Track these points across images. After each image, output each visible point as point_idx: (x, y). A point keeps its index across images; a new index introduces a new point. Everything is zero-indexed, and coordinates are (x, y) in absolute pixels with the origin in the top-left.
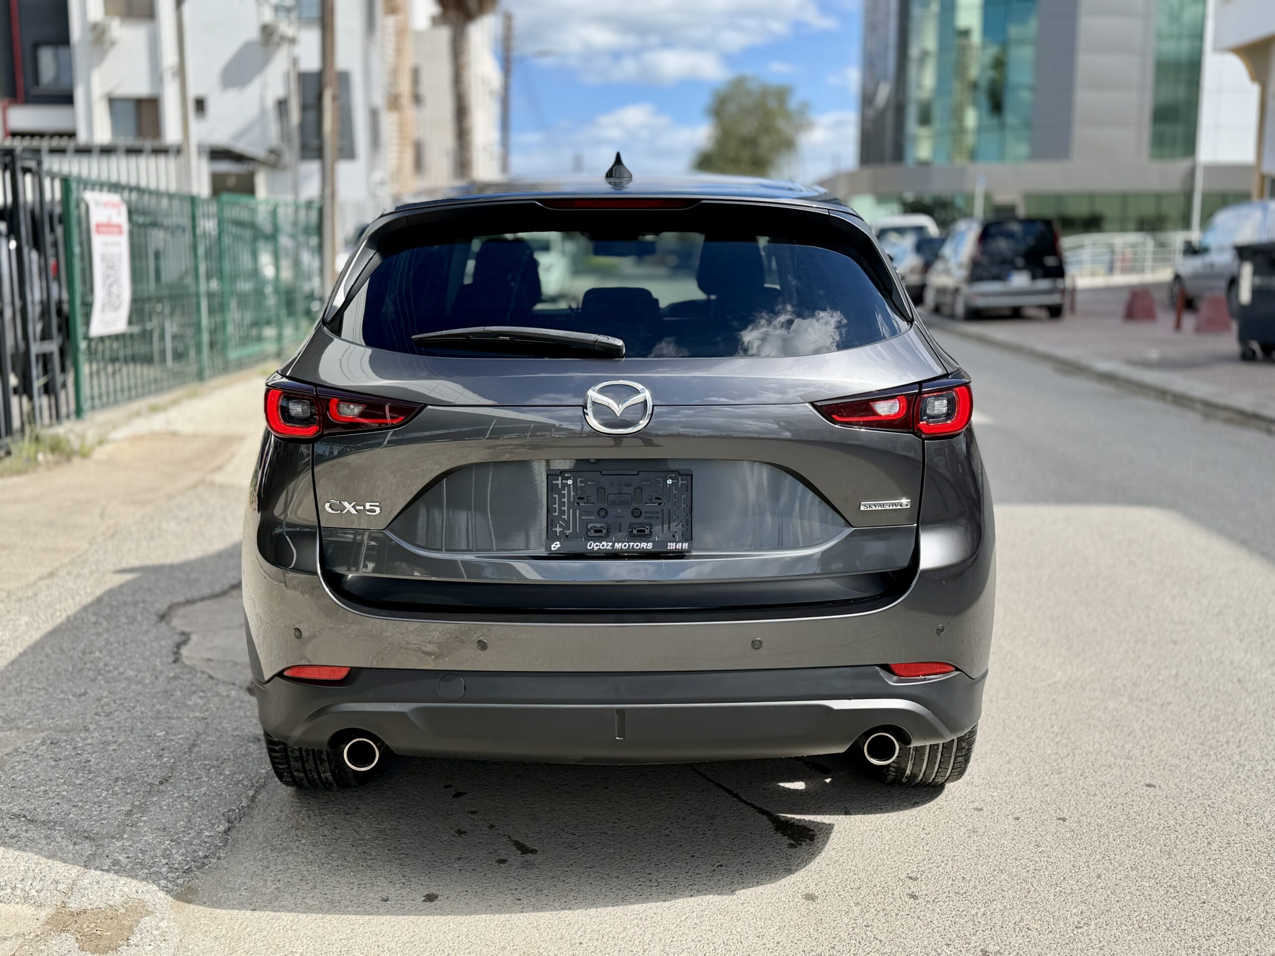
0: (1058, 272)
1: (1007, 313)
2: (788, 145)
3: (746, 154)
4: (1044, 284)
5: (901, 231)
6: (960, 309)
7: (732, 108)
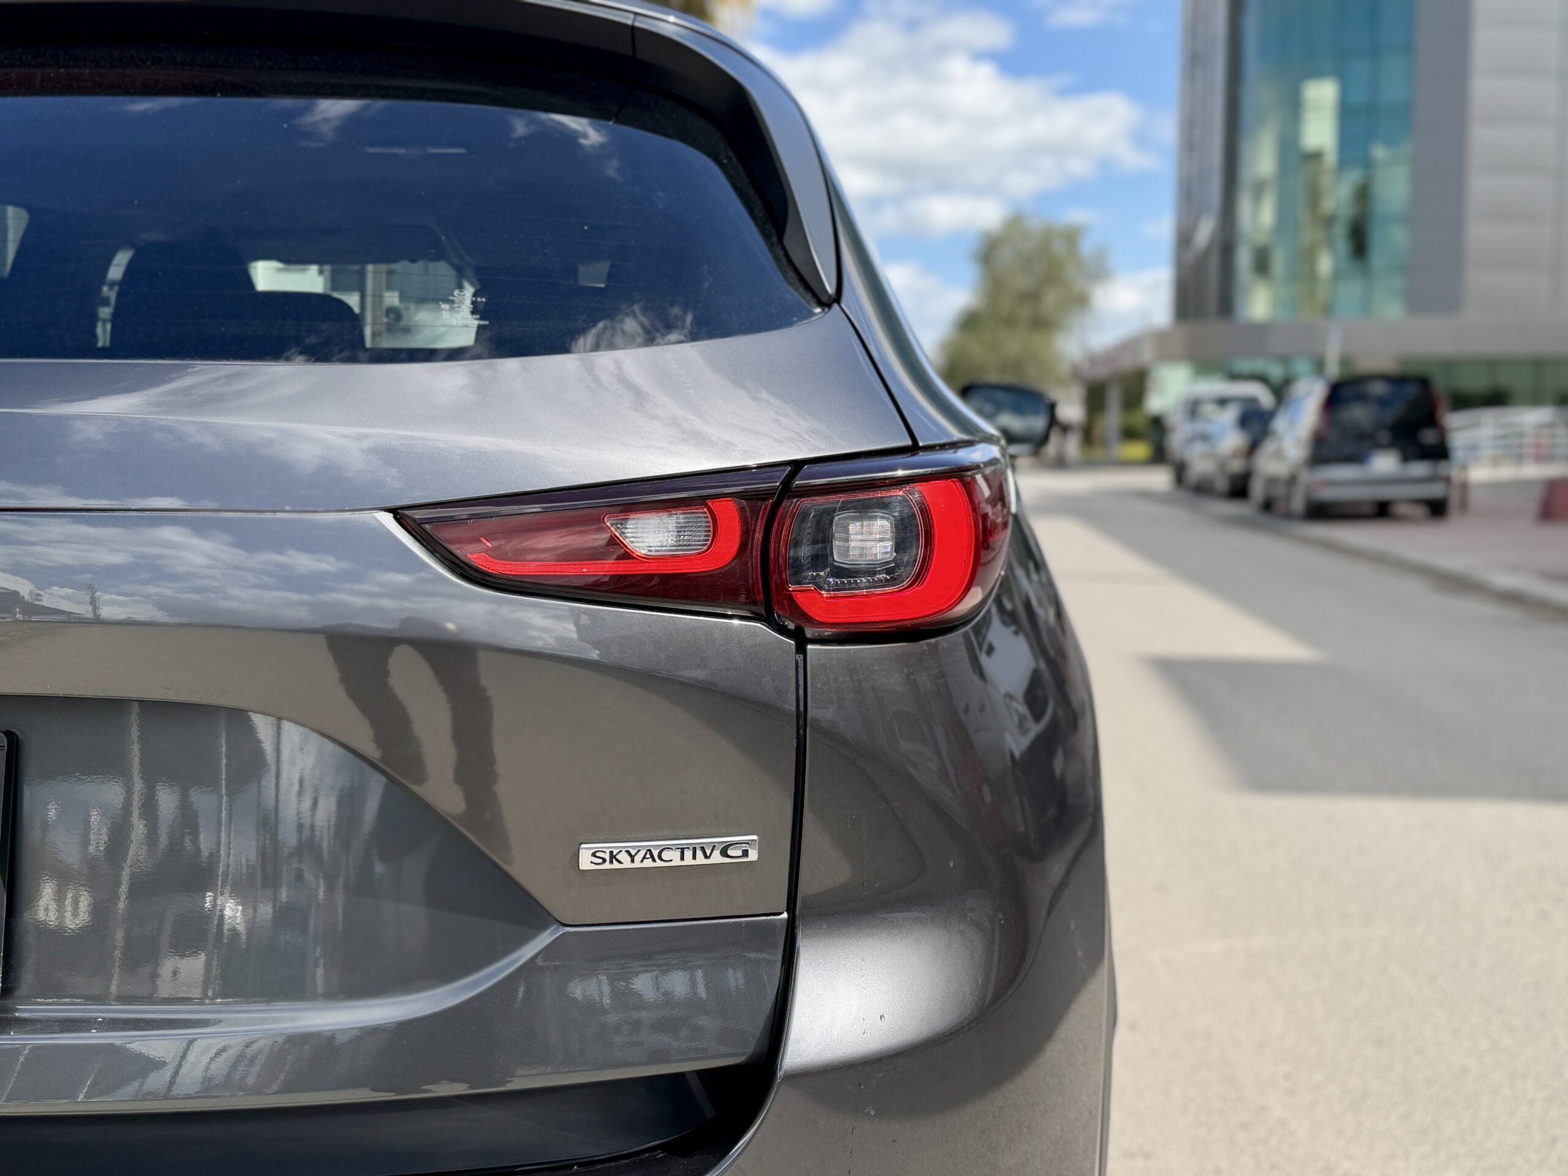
0: (1440, 452)
1: (1367, 510)
2: (1081, 301)
3: (1025, 312)
4: (1419, 469)
5: (1222, 402)
6: (1298, 504)
7: (1006, 255)
